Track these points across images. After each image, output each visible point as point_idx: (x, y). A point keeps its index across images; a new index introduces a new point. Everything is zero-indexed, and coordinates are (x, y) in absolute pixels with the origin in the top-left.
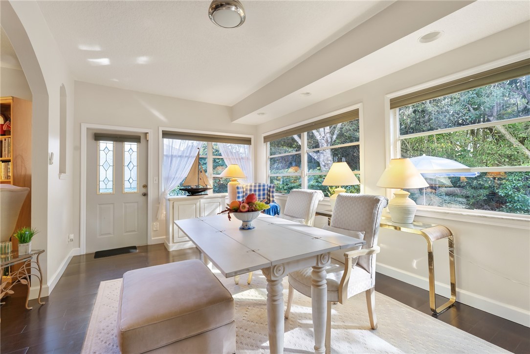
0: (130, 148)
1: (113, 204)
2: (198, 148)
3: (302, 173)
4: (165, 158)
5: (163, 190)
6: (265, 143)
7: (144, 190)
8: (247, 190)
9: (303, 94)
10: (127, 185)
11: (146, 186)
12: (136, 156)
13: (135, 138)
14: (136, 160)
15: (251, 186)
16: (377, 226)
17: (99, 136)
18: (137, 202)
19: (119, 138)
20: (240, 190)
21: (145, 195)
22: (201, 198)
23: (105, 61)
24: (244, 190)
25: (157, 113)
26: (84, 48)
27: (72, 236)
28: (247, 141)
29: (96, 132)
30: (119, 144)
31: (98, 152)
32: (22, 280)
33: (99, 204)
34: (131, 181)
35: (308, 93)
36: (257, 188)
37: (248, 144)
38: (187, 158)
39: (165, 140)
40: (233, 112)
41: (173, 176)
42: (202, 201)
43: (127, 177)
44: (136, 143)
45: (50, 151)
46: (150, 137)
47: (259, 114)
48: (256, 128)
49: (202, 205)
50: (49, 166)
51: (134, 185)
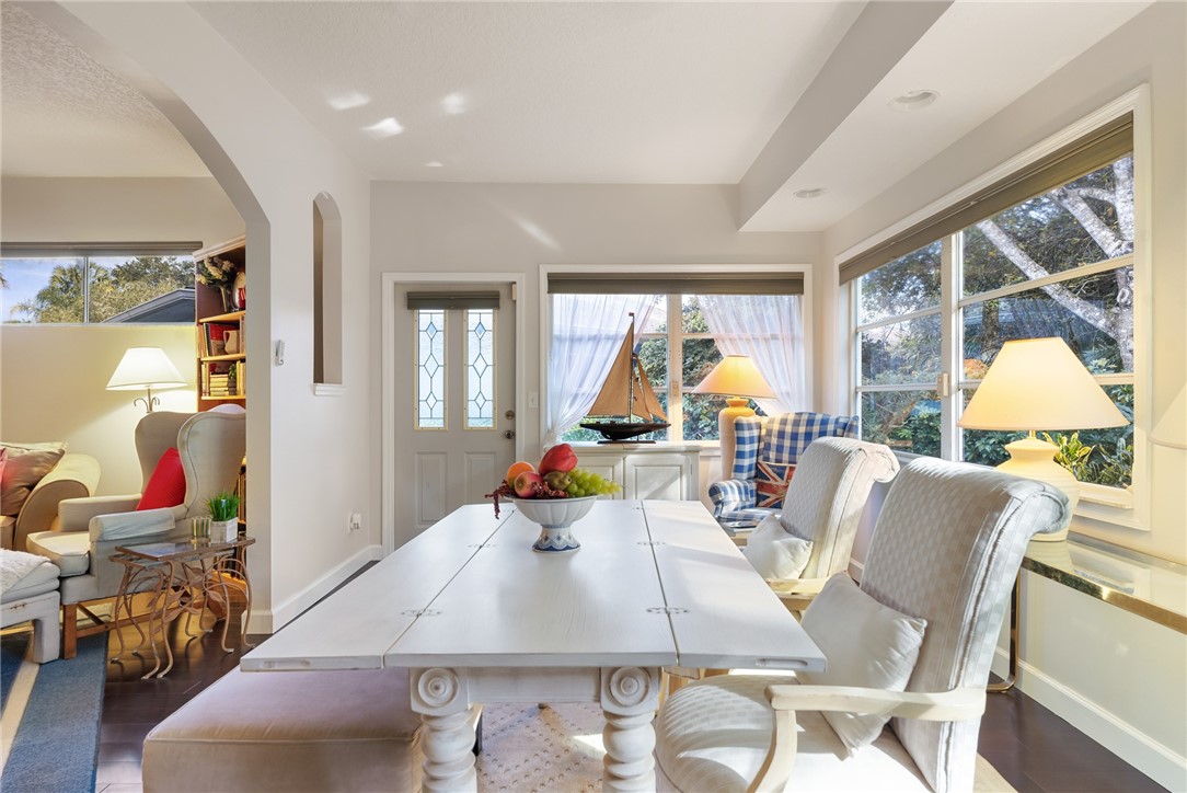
0: (480, 319)
1: (443, 453)
2: (631, 314)
3: (941, 383)
4: (556, 344)
5: (549, 424)
6: (845, 286)
7: (507, 425)
8: (769, 433)
9: (902, 100)
10: (472, 410)
11: (511, 415)
12: (491, 342)
13: (487, 298)
14: (491, 350)
15: (784, 422)
16: (985, 606)
17: (418, 299)
18: (494, 453)
19: (456, 300)
20: (746, 434)
21: (510, 435)
22: (631, 451)
23: (390, 126)
24: (764, 432)
25: (533, 230)
26: (341, 104)
27: (358, 518)
28: (791, 284)
29: (411, 289)
30: (457, 313)
31: (416, 336)
32: (210, 592)
33: (419, 453)
34: (480, 401)
35: (926, 95)
36: (802, 429)
37: (794, 293)
38: (610, 343)
39: (557, 297)
40: (738, 200)
41: (574, 390)
42: (631, 458)
43: (472, 391)
44: (491, 311)
45: (274, 337)
46: (520, 294)
47: (802, 194)
48: (819, 239)
49: (631, 471)
50: (274, 370)
51: (488, 410)
